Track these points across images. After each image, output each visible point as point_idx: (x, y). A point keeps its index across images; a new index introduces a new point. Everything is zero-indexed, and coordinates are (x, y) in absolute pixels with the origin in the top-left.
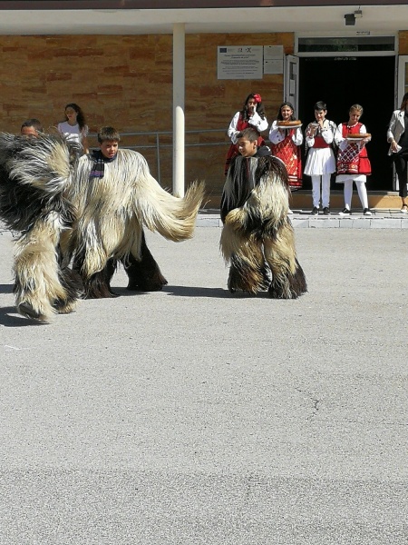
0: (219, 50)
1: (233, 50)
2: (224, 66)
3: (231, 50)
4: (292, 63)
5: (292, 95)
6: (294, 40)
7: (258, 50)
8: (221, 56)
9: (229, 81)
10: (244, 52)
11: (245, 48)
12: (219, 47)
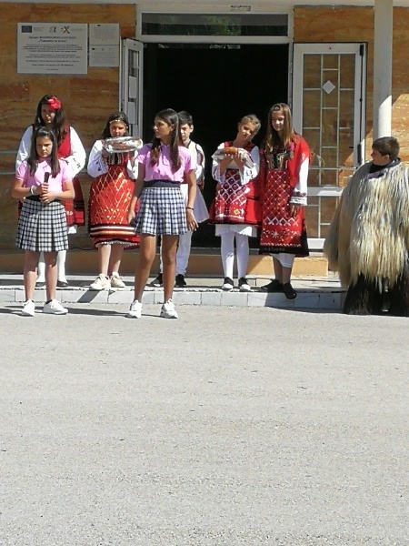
0: (20, 29)
1: (42, 29)
2: (28, 53)
3: (38, 29)
4: (131, 52)
5: (132, 100)
6: (135, 15)
7: (81, 30)
8: (23, 38)
9: (35, 77)
10: (59, 33)
11: (59, 26)
12: (20, 25)
